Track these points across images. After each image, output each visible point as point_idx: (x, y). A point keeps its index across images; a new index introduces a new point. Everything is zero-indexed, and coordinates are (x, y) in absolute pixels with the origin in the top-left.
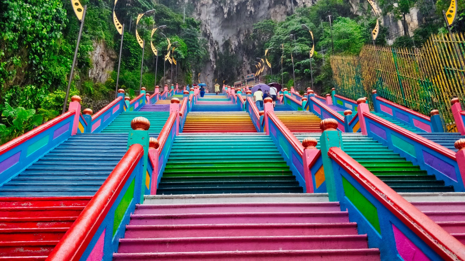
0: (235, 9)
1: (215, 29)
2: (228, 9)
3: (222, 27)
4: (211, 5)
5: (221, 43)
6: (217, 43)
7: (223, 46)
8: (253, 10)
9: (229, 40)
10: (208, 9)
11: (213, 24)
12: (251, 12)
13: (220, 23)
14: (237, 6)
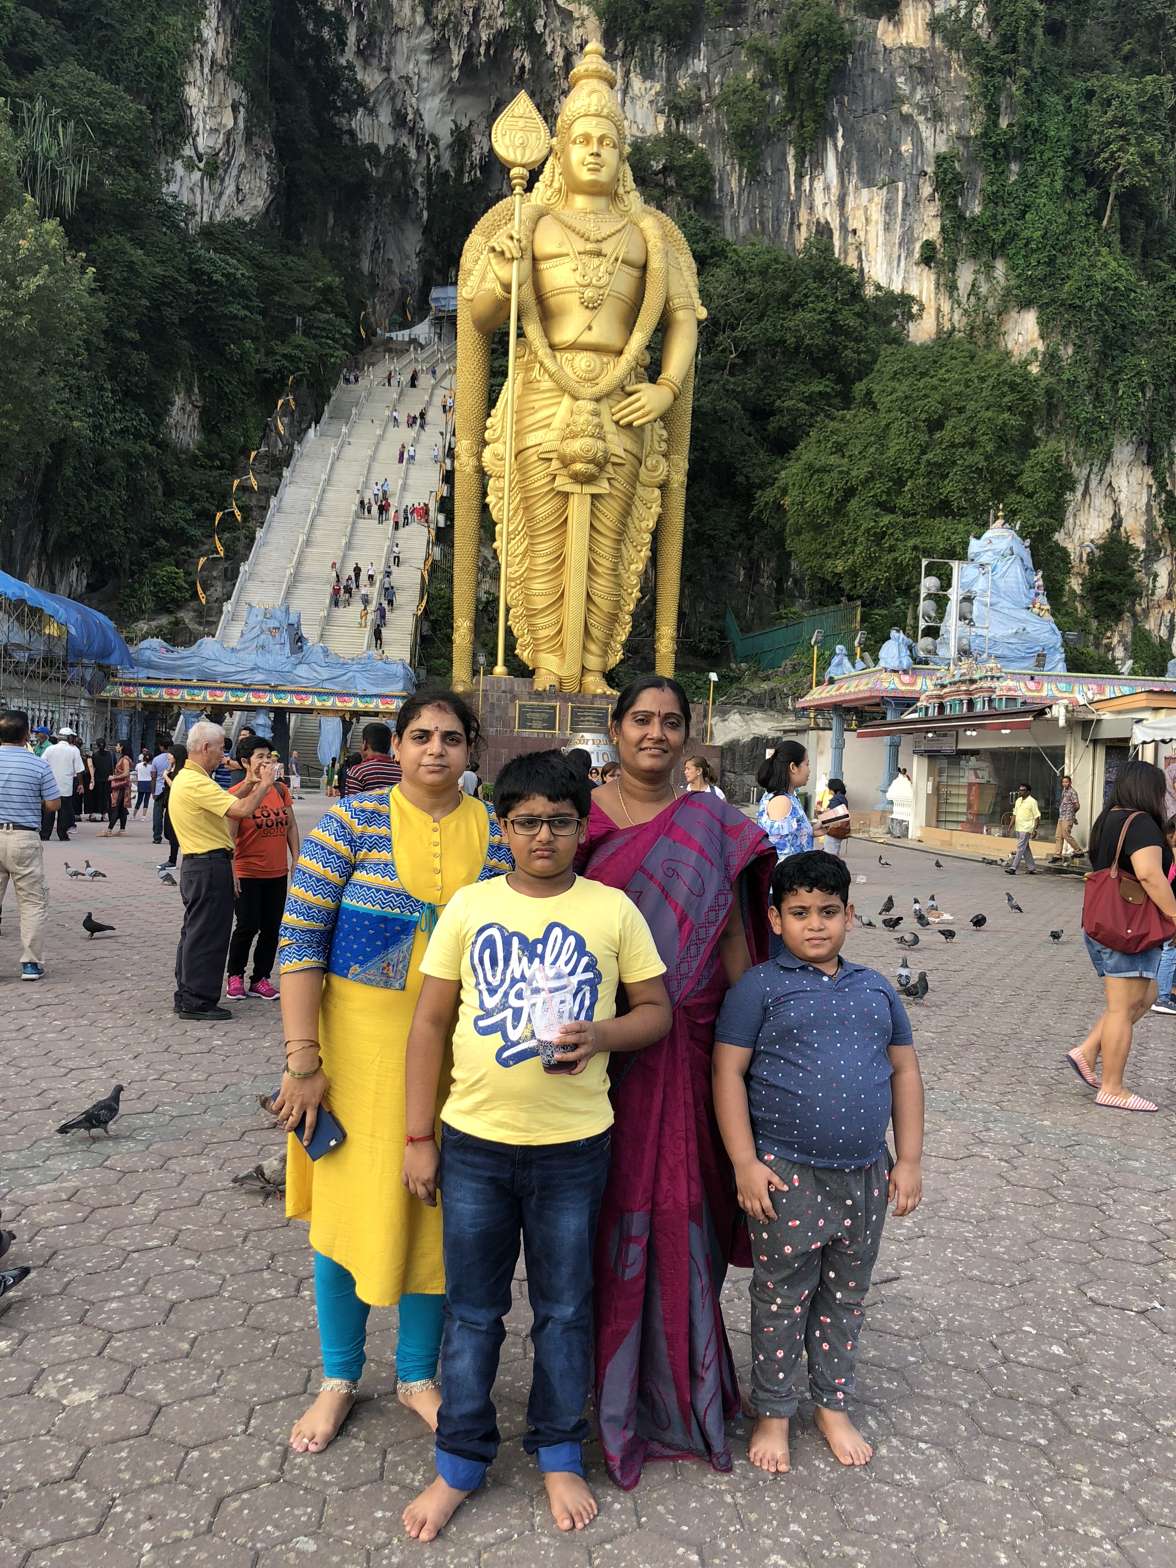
0: (482, 50)
1: (429, 99)
2: (462, 52)
3: (450, 92)
4: (421, 30)
5: (445, 138)
6: (435, 140)
7: (450, 146)
8: (528, 65)
9: (469, 128)
10: (415, 42)
11: (425, 85)
12: (523, 67)
13: (446, 81)
14: (488, 44)
